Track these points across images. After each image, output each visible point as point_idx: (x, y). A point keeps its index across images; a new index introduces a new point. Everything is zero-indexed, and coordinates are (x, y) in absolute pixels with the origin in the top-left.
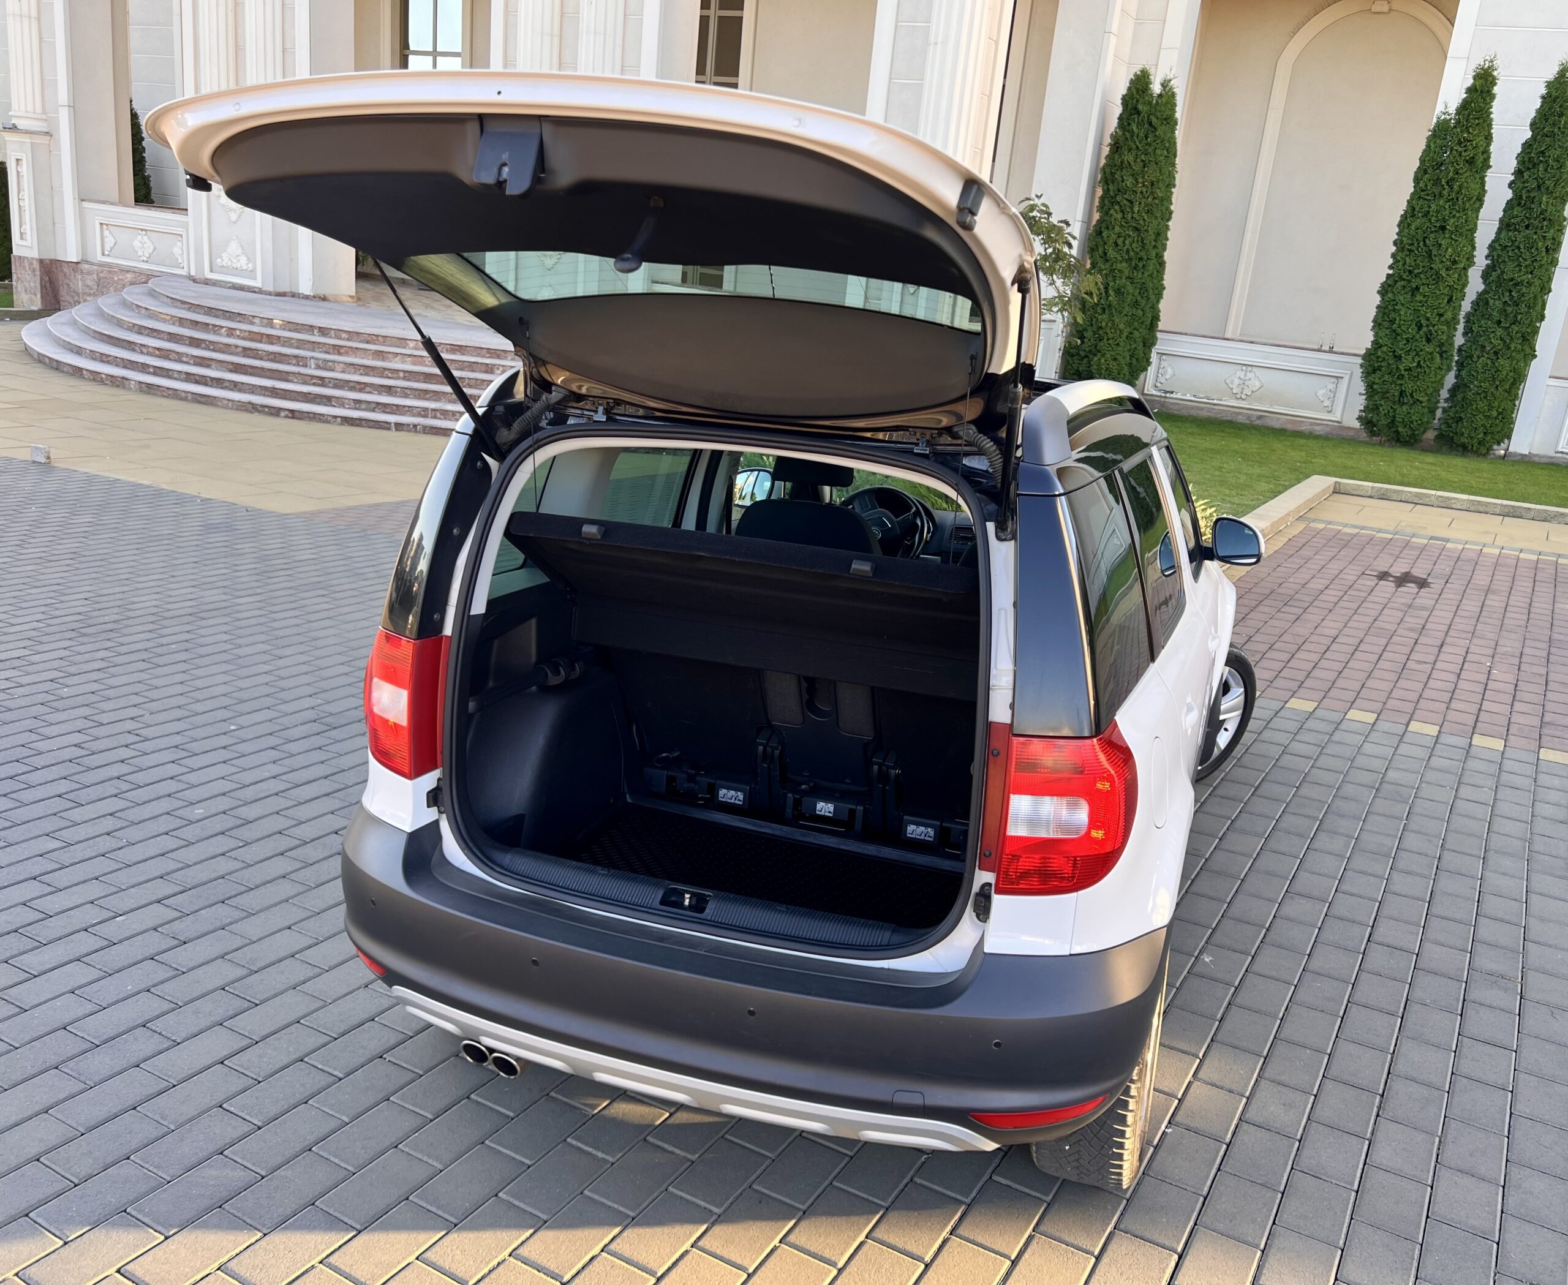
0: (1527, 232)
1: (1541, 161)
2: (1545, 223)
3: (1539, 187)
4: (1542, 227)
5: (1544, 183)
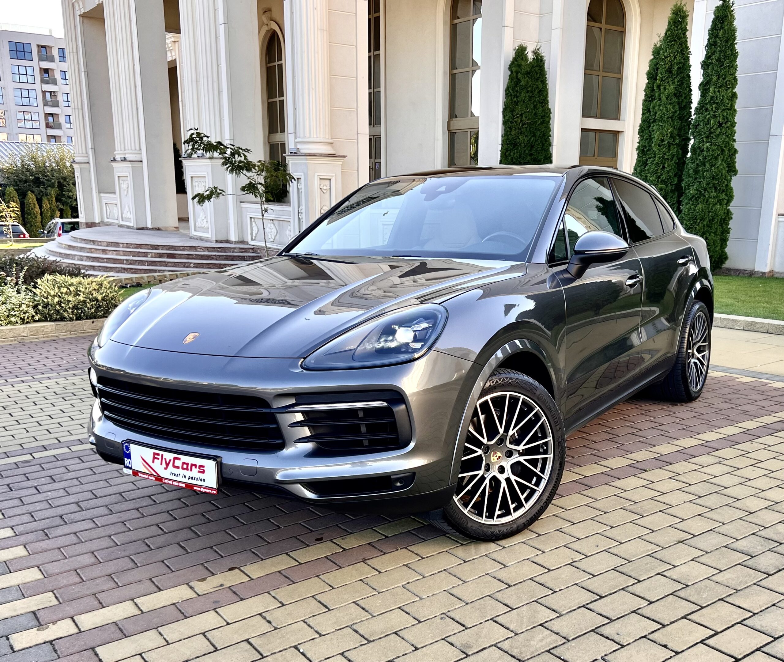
0: (706, 113)
5: (712, 78)
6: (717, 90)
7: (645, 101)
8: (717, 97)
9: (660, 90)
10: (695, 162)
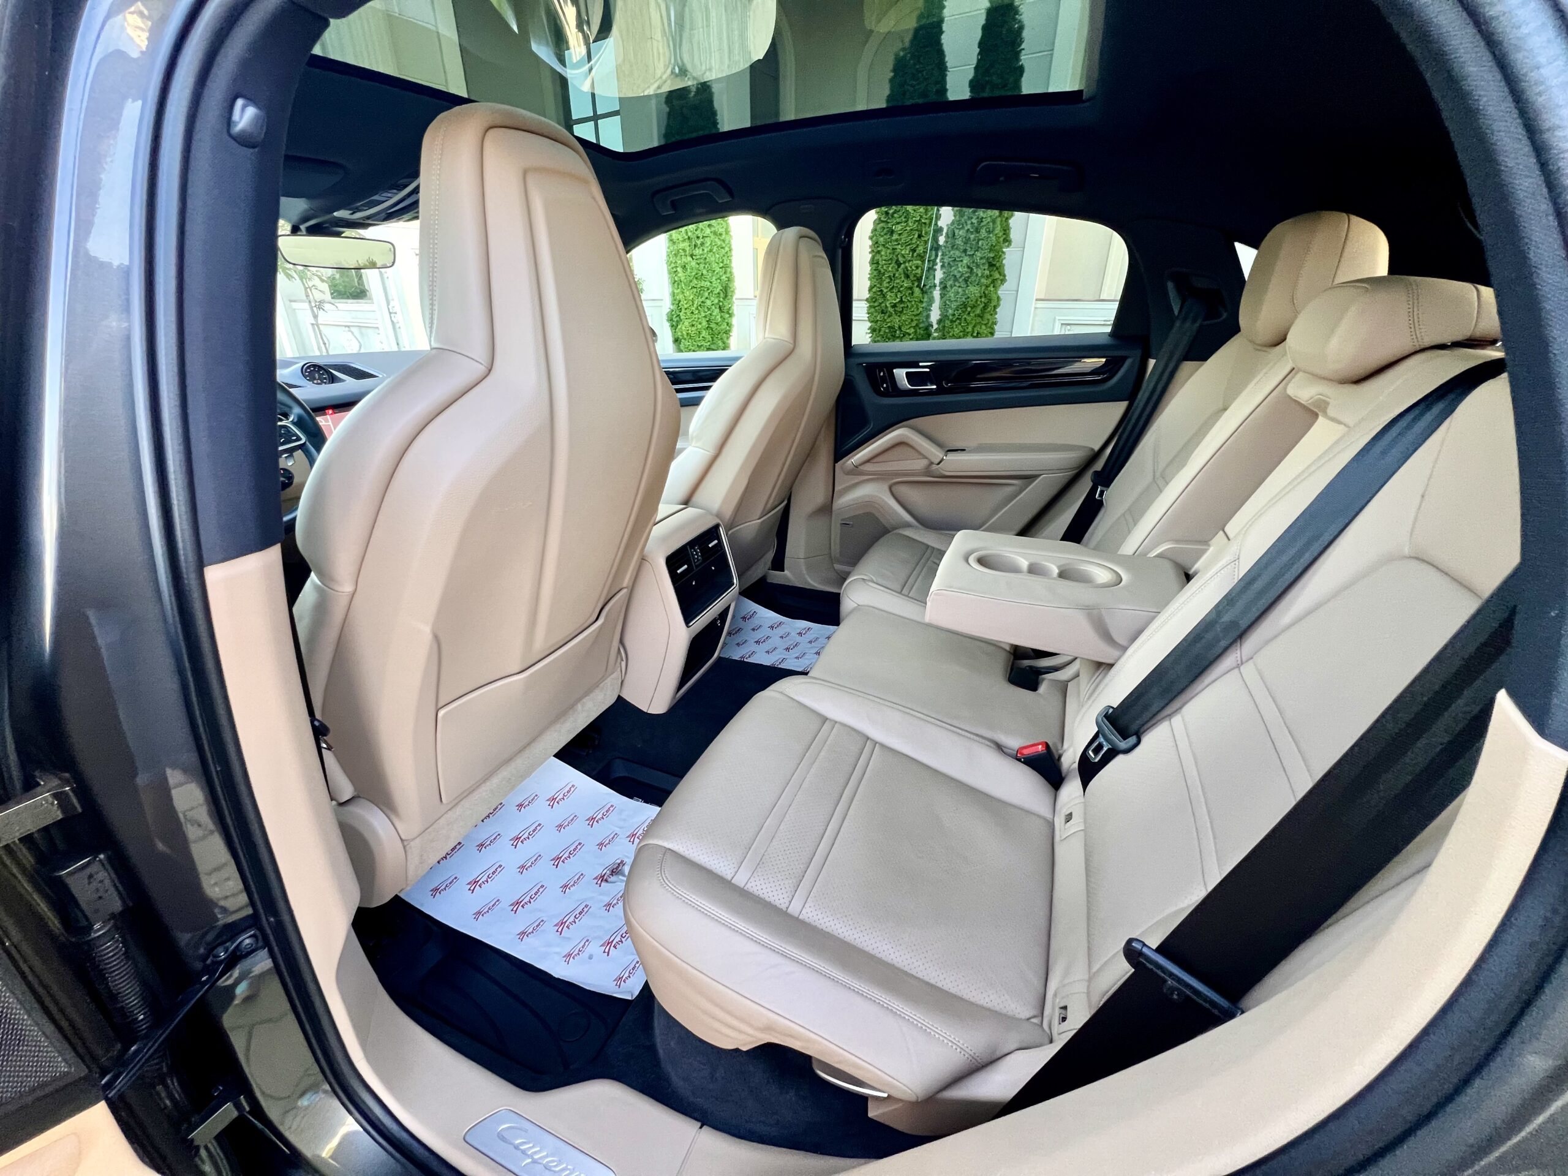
10: (963, 228)
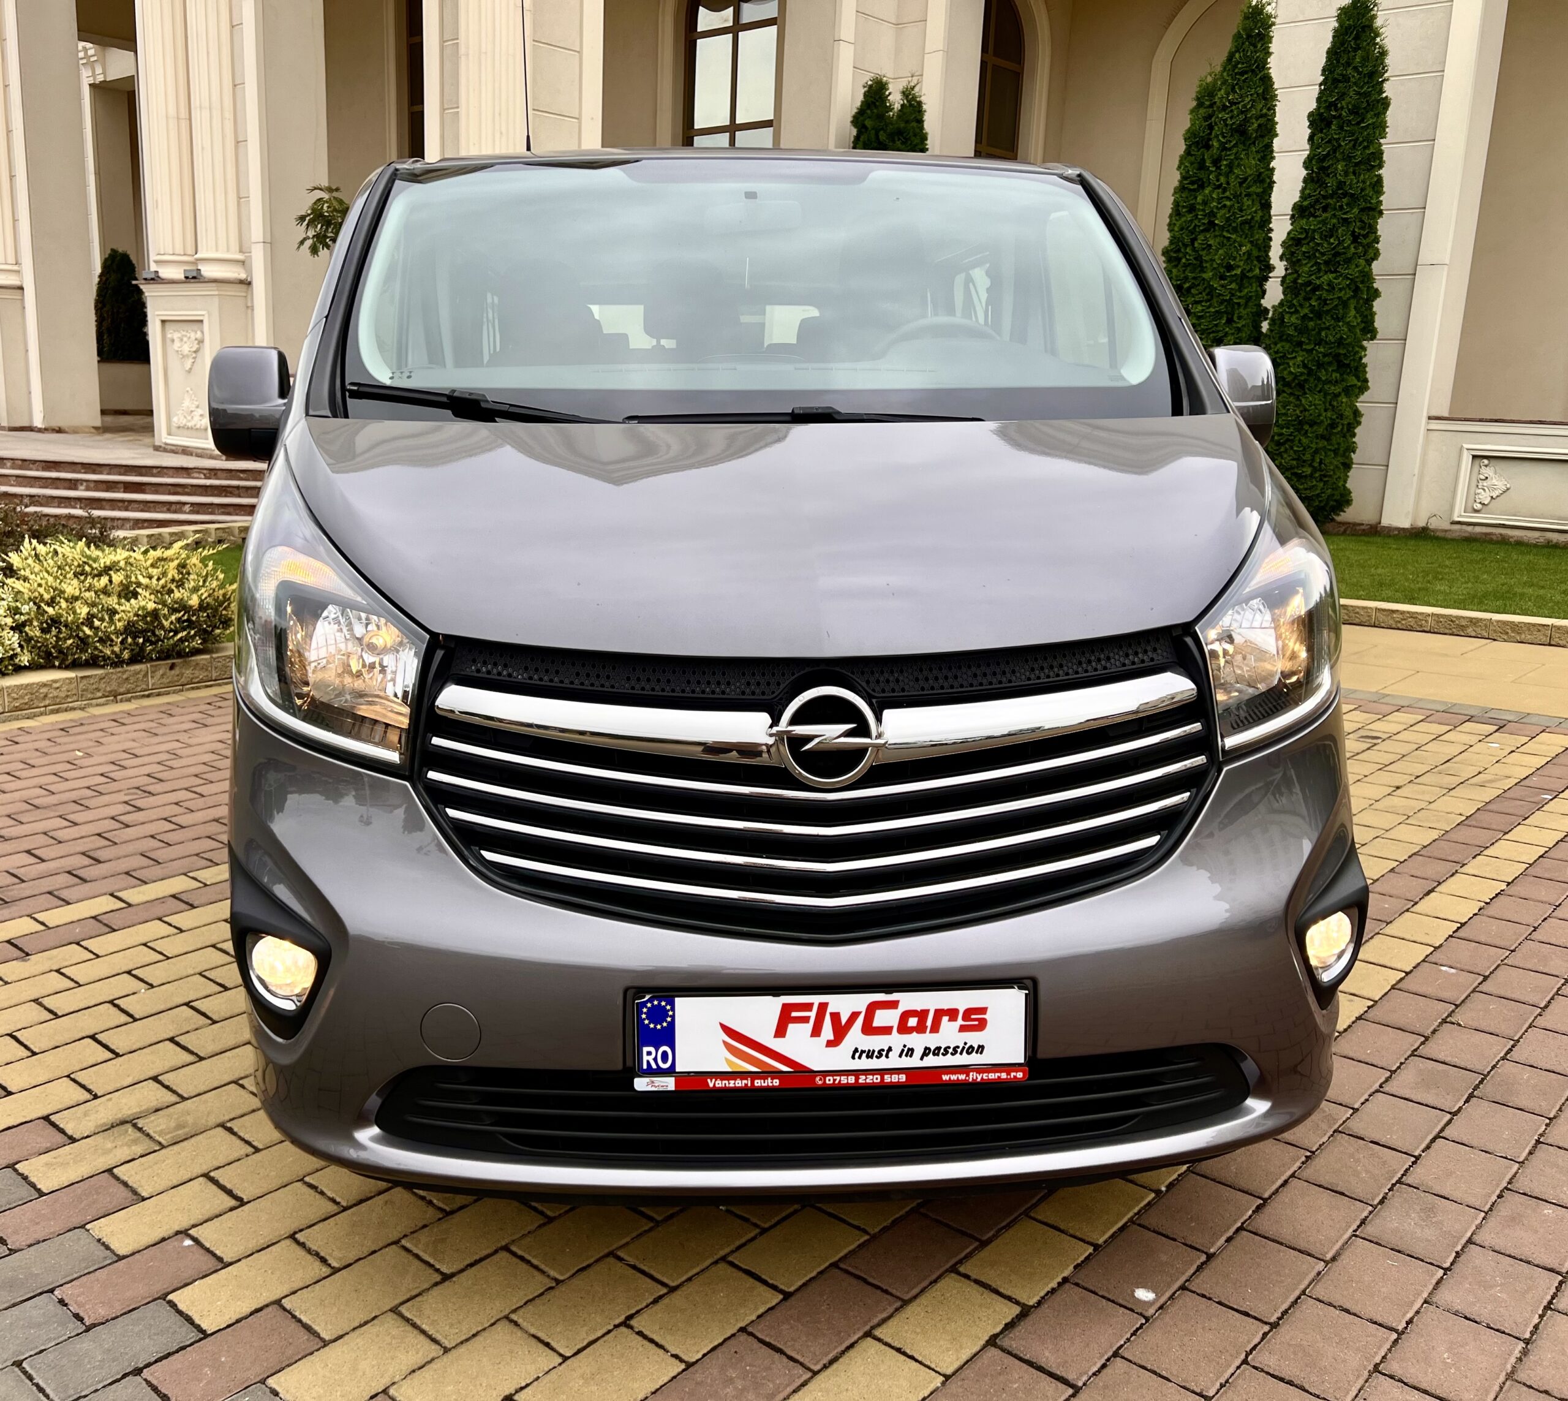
0: (1324, 215)
1: (1334, 117)
2: (1345, 200)
3: (1335, 152)
4: (1341, 207)
5: (1340, 145)
6: (1351, 170)
7: (1181, 189)
8: (1350, 185)
9: (1218, 168)
10: (1297, 312)
